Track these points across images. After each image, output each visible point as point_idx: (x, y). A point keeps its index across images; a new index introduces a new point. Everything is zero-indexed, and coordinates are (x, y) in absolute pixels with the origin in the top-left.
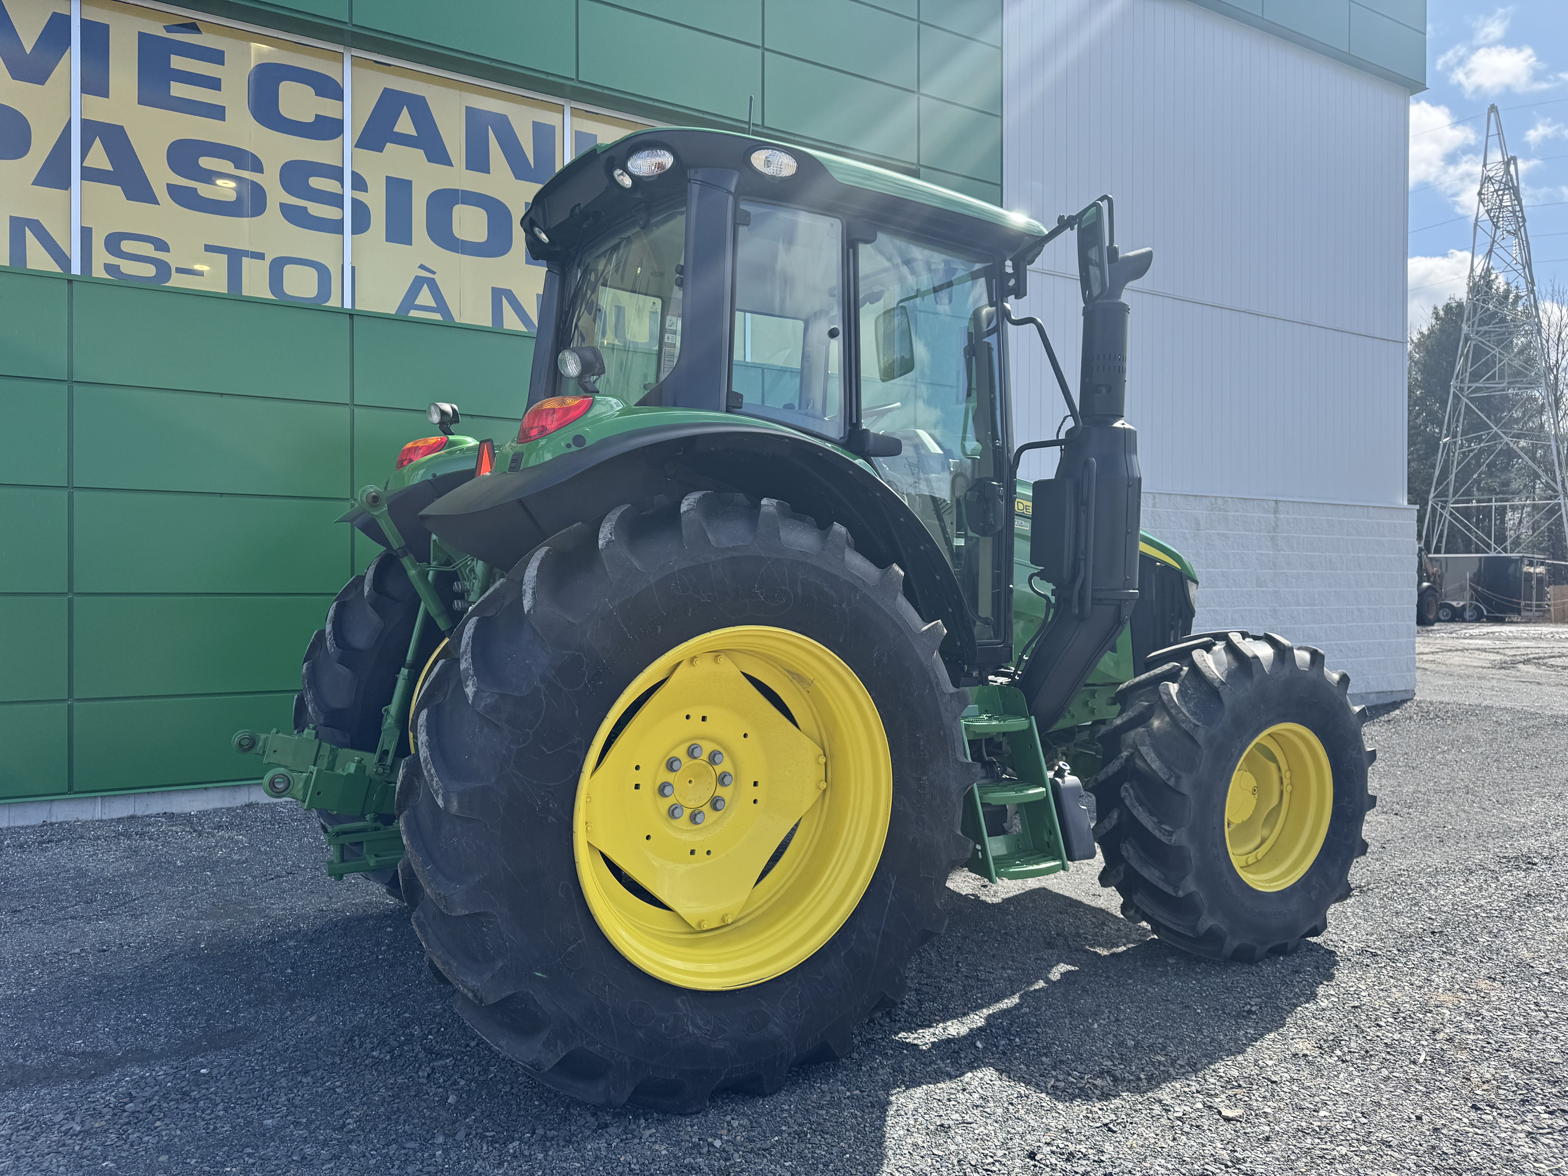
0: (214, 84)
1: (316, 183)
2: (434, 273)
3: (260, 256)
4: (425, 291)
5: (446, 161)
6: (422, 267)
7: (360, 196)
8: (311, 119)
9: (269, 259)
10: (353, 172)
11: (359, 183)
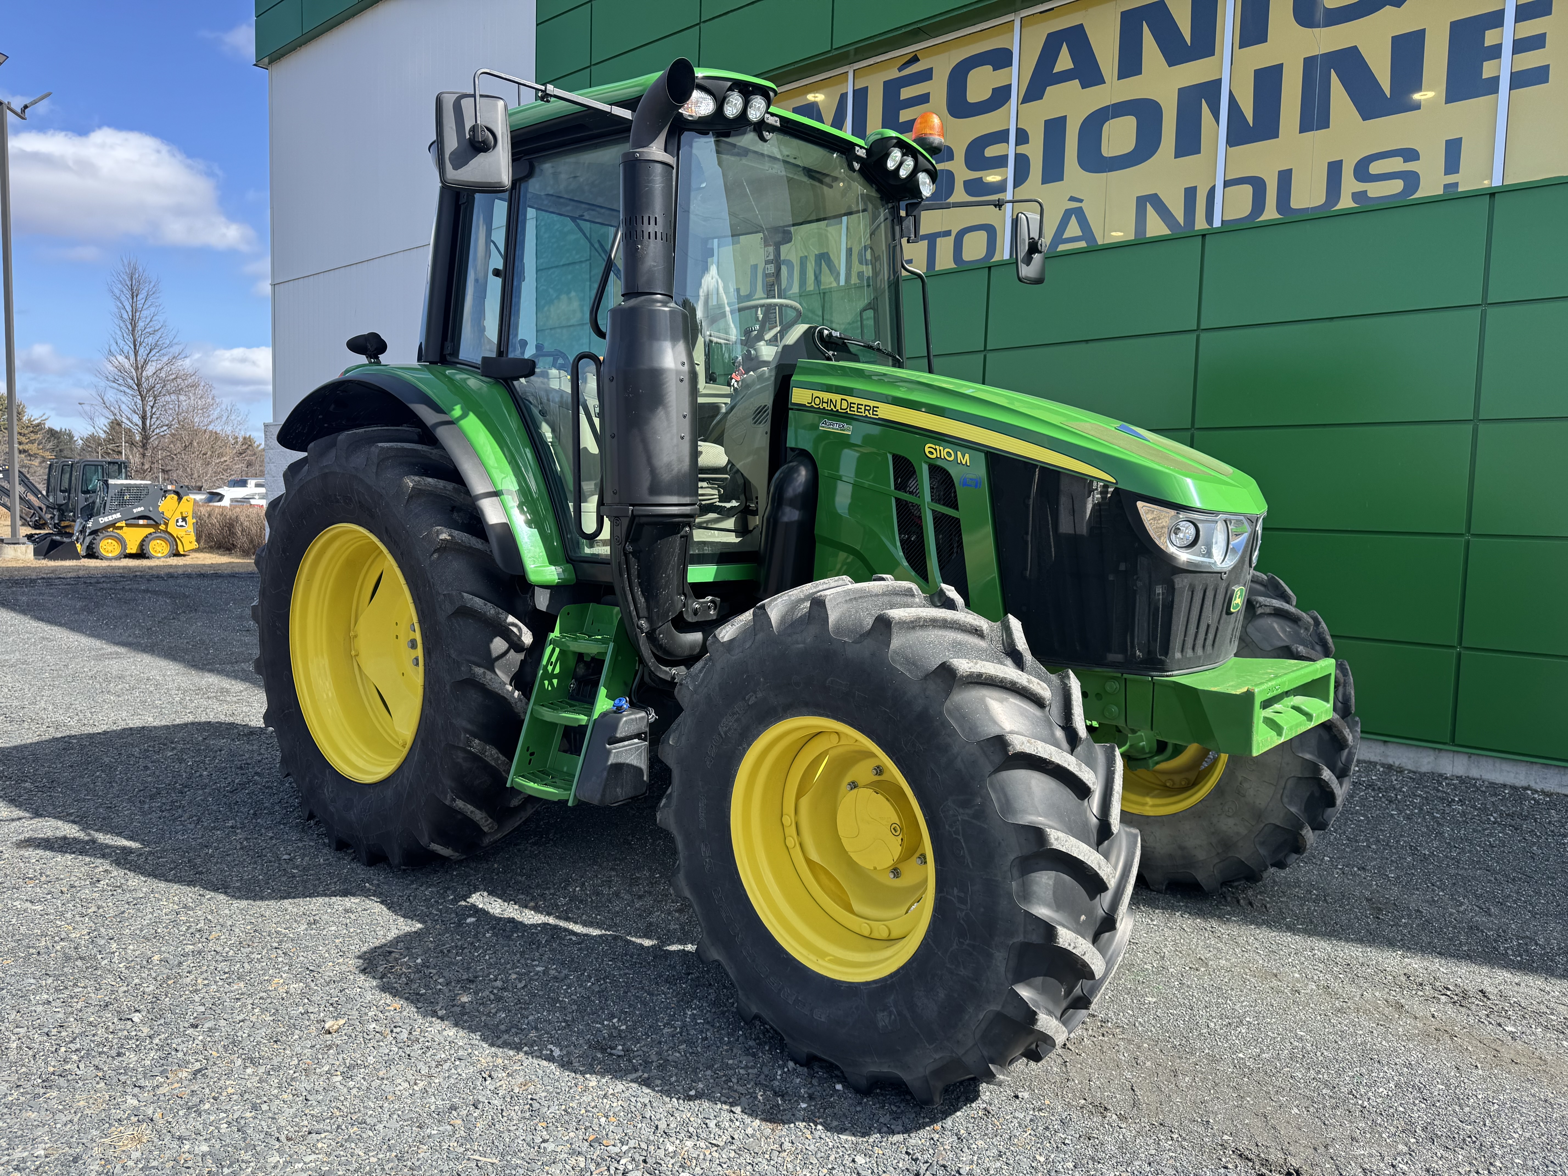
0: (924, 99)
1: (991, 152)
2: (1081, 201)
3: (948, 233)
4: (1073, 223)
5: (1100, 80)
6: (1072, 199)
7: (1022, 149)
8: (987, 95)
9: (954, 234)
10: (1018, 130)
11: (1022, 137)
